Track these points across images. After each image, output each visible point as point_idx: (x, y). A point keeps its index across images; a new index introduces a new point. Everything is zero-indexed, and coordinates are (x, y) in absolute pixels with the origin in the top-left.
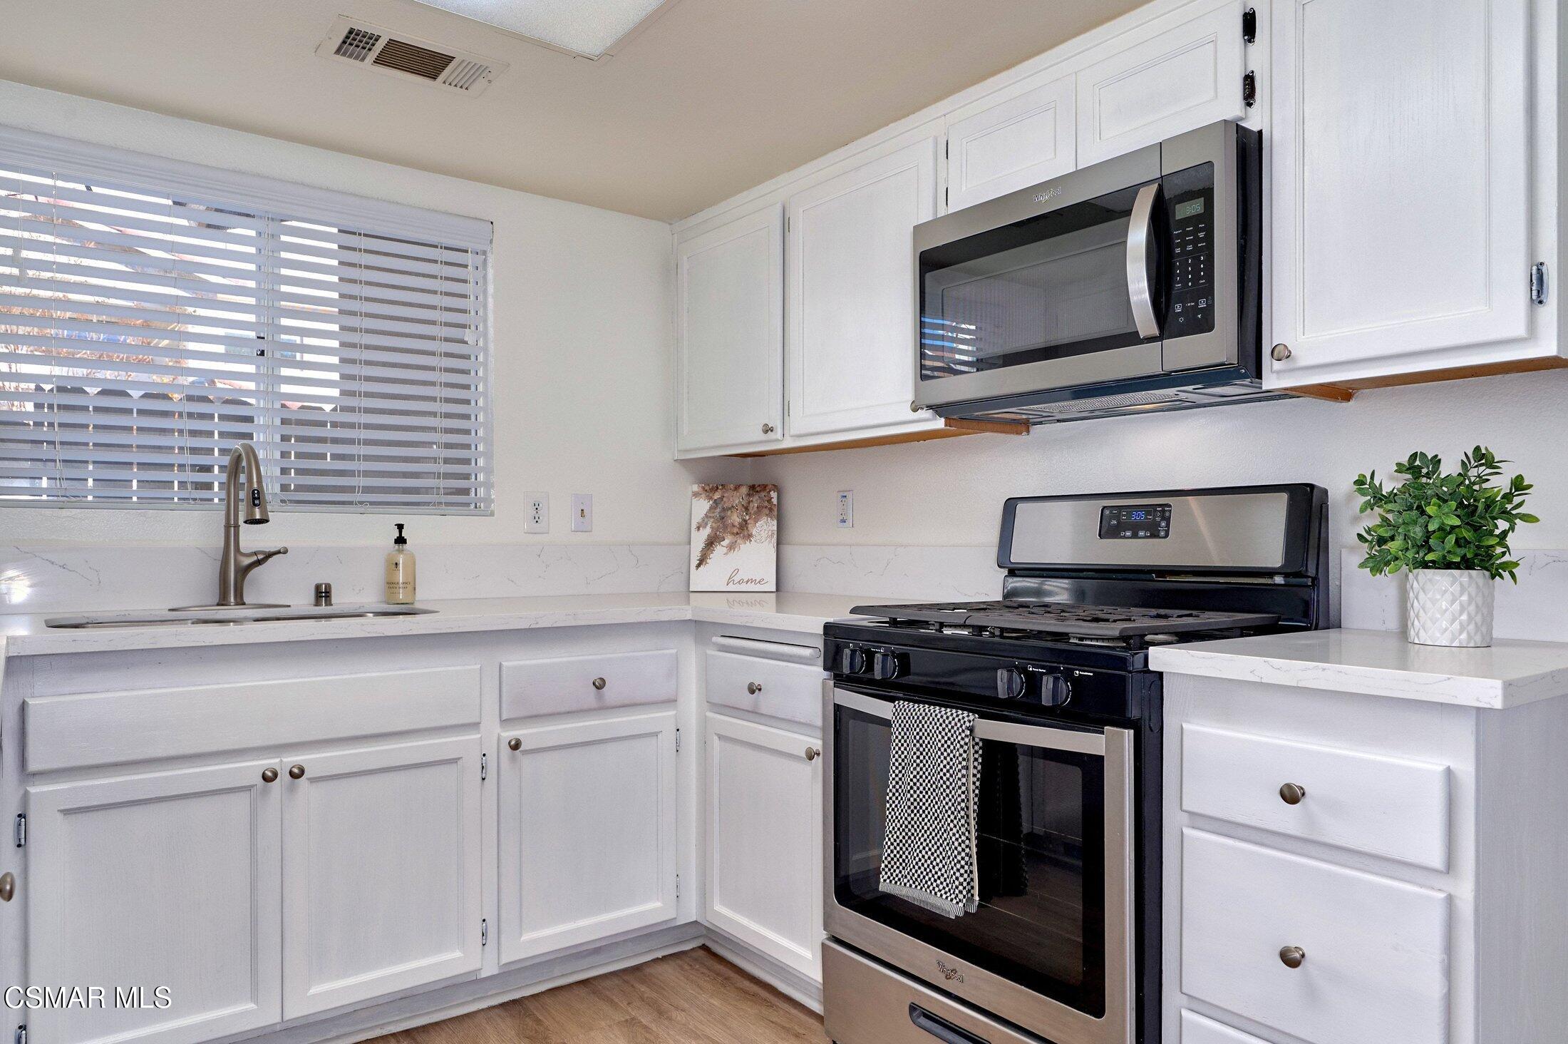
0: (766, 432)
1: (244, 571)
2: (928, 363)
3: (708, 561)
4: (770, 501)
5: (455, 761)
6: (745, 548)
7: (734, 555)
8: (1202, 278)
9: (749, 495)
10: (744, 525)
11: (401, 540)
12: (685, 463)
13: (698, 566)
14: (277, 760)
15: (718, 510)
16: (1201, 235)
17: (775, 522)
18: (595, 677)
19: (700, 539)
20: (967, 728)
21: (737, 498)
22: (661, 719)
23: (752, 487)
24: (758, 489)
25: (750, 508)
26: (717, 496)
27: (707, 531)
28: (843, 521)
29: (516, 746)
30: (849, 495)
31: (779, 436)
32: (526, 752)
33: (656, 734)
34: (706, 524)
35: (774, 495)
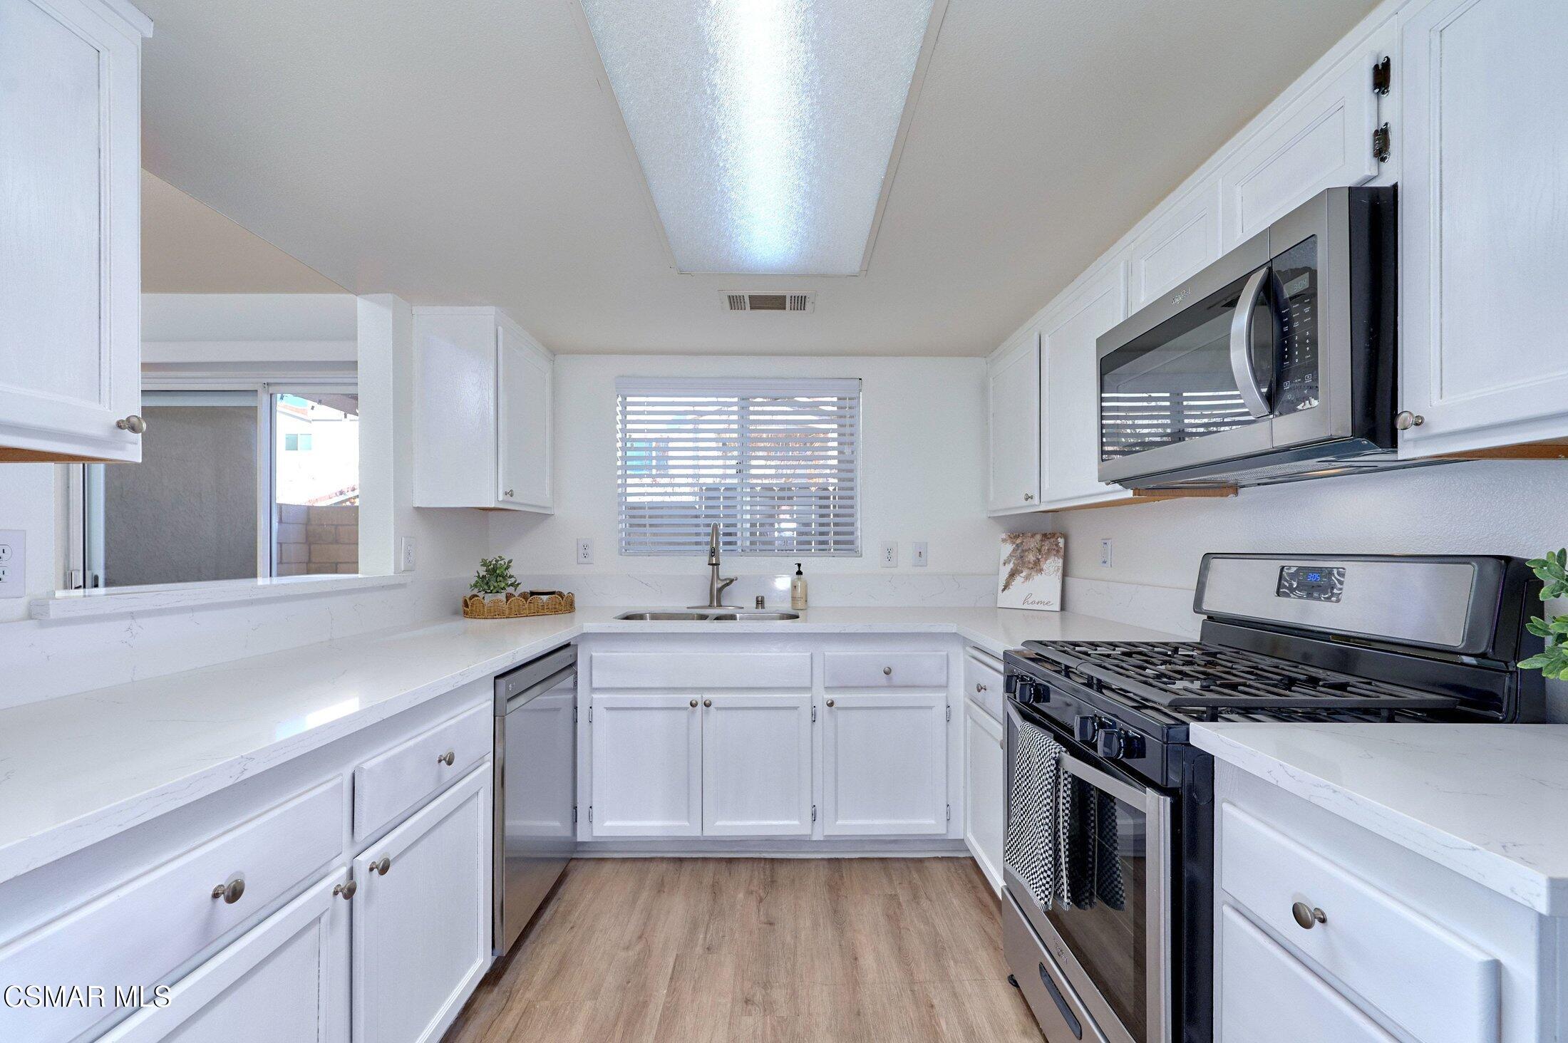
0: (1027, 499)
1: (720, 590)
2: (1106, 448)
3: (1011, 587)
4: (1057, 545)
5: (796, 708)
6: (1037, 578)
7: (1028, 583)
8: (1307, 353)
9: (1042, 540)
10: (1037, 562)
11: (799, 573)
12: (998, 519)
13: (1004, 590)
14: (700, 696)
15: (1019, 551)
16: (1307, 310)
17: (1061, 561)
18: (885, 666)
19: (1005, 571)
20: (1054, 759)
21: (1033, 543)
22: (937, 699)
23: (1045, 535)
24: (1049, 536)
25: (1043, 551)
26: (1018, 541)
27: (1010, 566)
28: (1105, 562)
29: (831, 704)
30: (1109, 542)
31: (1036, 500)
32: (838, 708)
33: (931, 708)
34: (1010, 561)
35: (1061, 541)
